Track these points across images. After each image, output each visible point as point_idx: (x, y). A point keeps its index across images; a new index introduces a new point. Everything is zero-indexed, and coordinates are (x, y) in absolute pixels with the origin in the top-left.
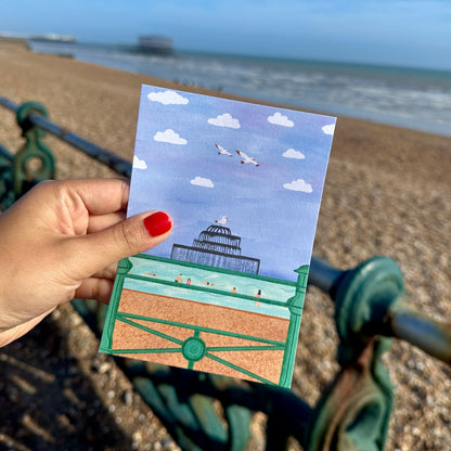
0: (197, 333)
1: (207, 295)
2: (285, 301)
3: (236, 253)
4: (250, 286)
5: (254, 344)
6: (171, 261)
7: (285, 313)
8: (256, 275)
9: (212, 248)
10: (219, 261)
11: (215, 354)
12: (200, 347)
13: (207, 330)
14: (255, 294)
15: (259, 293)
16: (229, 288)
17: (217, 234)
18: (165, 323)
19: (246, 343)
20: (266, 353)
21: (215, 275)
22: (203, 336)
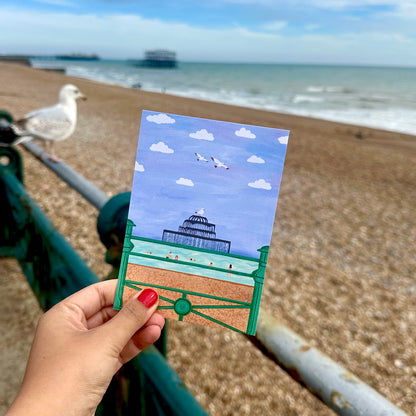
0: (184, 296)
1: (191, 268)
2: (250, 272)
3: (212, 236)
4: (224, 262)
5: (227, 304)
6: (163, 242)
7: (251, 281)
8: (228, 253)
9: (192, 233)
10: (199, 242)
11: (198, 310)
12: (187, 306)
13: (192, 294)
14: (228, 268)
15: (231, 266)
16: (208, 263)
17: (197, 222)
18: (161, 288)
19: (222, 303)
20: (237, 310)
21: (197, 253)
22: (189, 297)
